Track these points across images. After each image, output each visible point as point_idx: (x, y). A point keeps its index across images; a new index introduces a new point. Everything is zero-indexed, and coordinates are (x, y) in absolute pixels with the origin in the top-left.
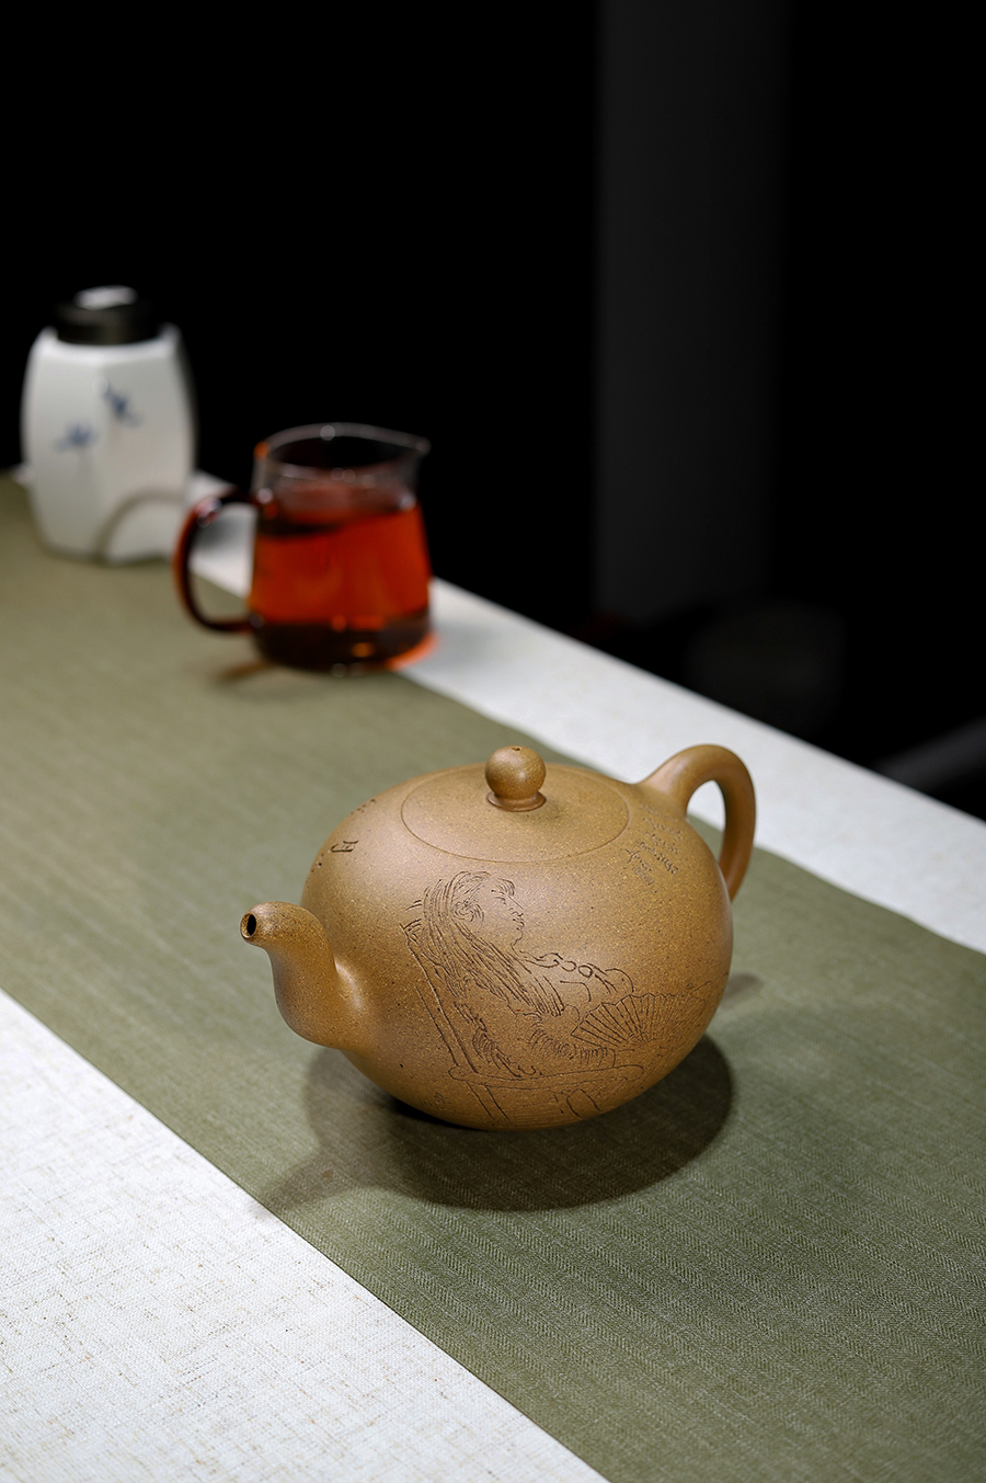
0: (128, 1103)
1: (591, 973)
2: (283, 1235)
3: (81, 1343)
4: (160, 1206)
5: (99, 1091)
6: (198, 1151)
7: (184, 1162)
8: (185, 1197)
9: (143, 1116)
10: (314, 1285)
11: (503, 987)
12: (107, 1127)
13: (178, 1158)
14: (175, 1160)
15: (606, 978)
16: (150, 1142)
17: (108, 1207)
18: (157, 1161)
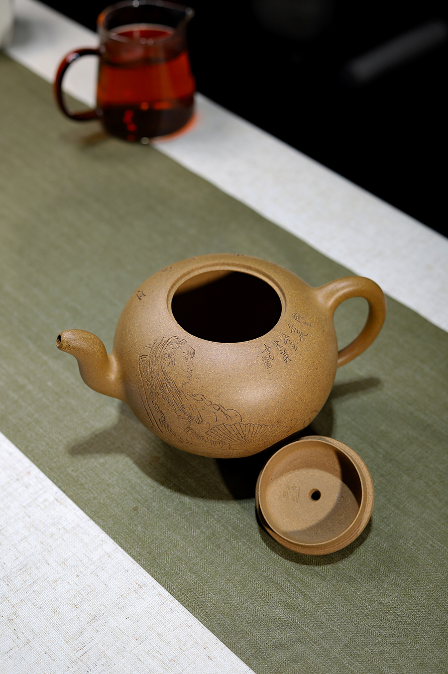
0: (26, 462)
1: (219, 409)
2: (117, 552)
3: (23, 633)
4: (52, 535)
5: (11, 454)
6: (67, 495)
7: (61, 504)
8: (63, 528)
9: (36, 471)
10: (137, 586)
11: (174, 403)
12: (18, 480)
13: (57, 500)
14: (56, 502)
15: (227, 413)
16: (41, 489)
17: (25, 537)
18: (47, 503)
